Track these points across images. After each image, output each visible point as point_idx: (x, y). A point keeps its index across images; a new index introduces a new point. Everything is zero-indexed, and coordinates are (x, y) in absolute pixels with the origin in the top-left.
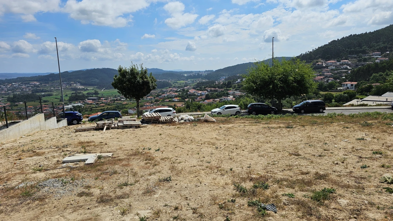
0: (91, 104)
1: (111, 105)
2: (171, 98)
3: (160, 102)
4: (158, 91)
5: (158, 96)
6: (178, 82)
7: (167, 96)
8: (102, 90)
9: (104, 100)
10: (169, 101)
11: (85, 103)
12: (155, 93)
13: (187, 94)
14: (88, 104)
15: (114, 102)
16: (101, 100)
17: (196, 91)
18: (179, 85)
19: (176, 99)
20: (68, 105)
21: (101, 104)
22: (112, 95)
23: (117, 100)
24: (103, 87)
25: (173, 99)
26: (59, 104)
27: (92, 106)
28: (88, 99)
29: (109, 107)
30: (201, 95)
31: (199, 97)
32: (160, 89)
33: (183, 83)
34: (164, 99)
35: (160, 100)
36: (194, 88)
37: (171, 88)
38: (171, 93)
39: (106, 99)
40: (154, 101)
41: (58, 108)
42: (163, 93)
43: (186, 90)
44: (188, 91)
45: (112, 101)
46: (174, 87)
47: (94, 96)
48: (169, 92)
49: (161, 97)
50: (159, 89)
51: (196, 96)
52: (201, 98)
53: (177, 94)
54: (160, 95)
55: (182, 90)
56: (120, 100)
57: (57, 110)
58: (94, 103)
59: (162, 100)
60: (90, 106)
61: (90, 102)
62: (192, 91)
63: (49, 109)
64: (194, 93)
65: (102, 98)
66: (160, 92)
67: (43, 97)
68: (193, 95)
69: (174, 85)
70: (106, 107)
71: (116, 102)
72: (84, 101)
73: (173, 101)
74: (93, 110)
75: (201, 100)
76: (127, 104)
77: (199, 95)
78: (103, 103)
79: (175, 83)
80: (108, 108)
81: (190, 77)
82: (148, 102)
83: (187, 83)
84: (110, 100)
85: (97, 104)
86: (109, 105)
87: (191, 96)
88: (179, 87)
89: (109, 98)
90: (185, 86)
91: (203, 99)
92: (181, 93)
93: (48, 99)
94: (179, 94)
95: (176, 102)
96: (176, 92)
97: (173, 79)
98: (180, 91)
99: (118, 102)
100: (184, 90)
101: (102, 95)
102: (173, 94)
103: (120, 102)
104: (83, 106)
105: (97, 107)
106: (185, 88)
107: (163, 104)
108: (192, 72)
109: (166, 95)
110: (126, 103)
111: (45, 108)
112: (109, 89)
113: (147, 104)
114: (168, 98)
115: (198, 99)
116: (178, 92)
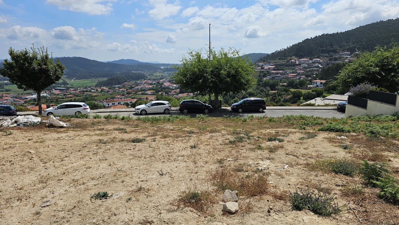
0: (58, 95)
1: (80, 96)
2: (144, 90)
3: (132, 94)
4: (132, 83)
5: (131, 88)
6: (154, 74)
7: (141, 88)
8: (72, 80)
9: (73, 90)
10: (142, 94)
11: (51, 94)
12: (128, 85)
13: (161, 87)
14: (55, 94)
15: (84, 93)
16: (69, 91)
17: (171, 84)
18: (155, 78)
19: (149, 92)
20: (32, 95)
21: (68, 95)
22: (83, 86)
23: (87, 91)
24: (73, 77)
25: (146, 92)
26: (22, 94)
27: (58, 96)
28: (56, 89)
29: (77, 98)
30: (176, 89)
31: (173, 91)
32: (135, 81)
33: (159, 76)
34: (137, 91)
35: (133, 93)
36: (169, 81)
37: (145, 81)
38: (145, 85)
39: (75, 90)
40: (126, 93)
41: (21, 98)
42: (137, 86)
43: (160, 83)
44: (162, 84)
45: (82, 92)
46: (149, 79)
47: (63, 86)
48: (143, 84)
49: (134, 89)
50: (133, 81)
51: (171, 90)
52: (175, 92)
53: (151, 87)
54: (133, 88)
55: (157, 82)
56: (90, 91)
57: (20, 100)
58: (61, 94)
59: (134, 92)
60: (56, 97)
61: (57, 92)
62: (167, 84)
63: (10, 99)
64: (169, 86)
65: (70, 89)
66: (133, 84)
67: (6, 85)
68: (167, 89)
69: (149, 77)
70: (74, 99)
71: (85, 93)
72: (50, 92)
73: (147, 94)
74: (59, 101)
75: (175, 93)
76: (96, 96)
77: (174, 88)
78: (71, 94)
79: (151, 75)
80: (75, 99)
81: (167, 70)
82: (120, 94)
83: (163, 76)
84: (79, 91)
85: (65, 95)
86: (77, 96)
87: (166, 89)
88: (154, 80)
89: (79, 89)
90: (161, 79)
91: (177, 93)
92: (155, 86)
93: (11, 88)
94: (153, 87)
95: (149, 95)
96: (151, 84)
97: (148, 71)
98: (154, 84)
99: (87, 93)
100: (158, 83)
101: (72, 86)
102: (147, 86)
103: (90, 93)
104: (49, 96)
105: (63, 98)
106: (161, 80)
107: (135, 96)
108: (168, 65)
109: (139, 87)
110: (96, 94)
111: (6, 98)
112: (80, 79)
113: (118, 96)
114: (141, 91)
115: (172, 92)
116: (153, 84)
